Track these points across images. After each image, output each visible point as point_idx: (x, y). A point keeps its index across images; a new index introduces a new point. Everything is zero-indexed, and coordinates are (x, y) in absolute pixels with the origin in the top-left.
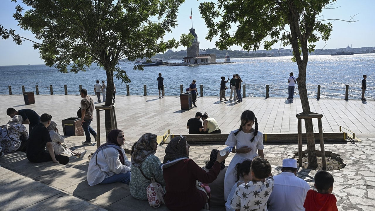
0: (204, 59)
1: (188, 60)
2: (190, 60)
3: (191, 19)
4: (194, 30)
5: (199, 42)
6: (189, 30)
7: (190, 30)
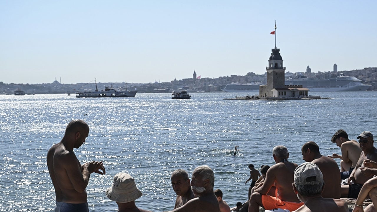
0: (303, 91)
1: (282, 93)
2: (285, 93)
3: (274, 35)
4: (279, 50)
5: (285, 68)
6: (271, 50)
7: (273, 50)
